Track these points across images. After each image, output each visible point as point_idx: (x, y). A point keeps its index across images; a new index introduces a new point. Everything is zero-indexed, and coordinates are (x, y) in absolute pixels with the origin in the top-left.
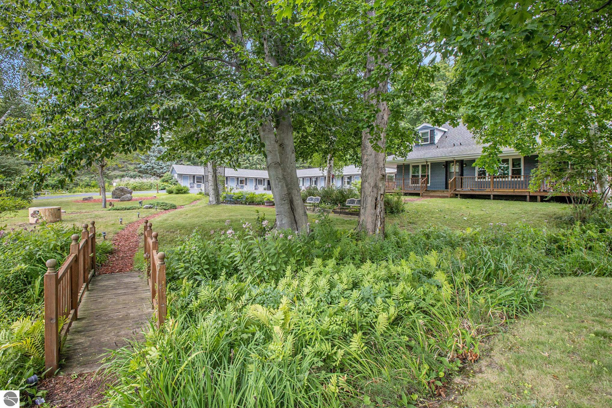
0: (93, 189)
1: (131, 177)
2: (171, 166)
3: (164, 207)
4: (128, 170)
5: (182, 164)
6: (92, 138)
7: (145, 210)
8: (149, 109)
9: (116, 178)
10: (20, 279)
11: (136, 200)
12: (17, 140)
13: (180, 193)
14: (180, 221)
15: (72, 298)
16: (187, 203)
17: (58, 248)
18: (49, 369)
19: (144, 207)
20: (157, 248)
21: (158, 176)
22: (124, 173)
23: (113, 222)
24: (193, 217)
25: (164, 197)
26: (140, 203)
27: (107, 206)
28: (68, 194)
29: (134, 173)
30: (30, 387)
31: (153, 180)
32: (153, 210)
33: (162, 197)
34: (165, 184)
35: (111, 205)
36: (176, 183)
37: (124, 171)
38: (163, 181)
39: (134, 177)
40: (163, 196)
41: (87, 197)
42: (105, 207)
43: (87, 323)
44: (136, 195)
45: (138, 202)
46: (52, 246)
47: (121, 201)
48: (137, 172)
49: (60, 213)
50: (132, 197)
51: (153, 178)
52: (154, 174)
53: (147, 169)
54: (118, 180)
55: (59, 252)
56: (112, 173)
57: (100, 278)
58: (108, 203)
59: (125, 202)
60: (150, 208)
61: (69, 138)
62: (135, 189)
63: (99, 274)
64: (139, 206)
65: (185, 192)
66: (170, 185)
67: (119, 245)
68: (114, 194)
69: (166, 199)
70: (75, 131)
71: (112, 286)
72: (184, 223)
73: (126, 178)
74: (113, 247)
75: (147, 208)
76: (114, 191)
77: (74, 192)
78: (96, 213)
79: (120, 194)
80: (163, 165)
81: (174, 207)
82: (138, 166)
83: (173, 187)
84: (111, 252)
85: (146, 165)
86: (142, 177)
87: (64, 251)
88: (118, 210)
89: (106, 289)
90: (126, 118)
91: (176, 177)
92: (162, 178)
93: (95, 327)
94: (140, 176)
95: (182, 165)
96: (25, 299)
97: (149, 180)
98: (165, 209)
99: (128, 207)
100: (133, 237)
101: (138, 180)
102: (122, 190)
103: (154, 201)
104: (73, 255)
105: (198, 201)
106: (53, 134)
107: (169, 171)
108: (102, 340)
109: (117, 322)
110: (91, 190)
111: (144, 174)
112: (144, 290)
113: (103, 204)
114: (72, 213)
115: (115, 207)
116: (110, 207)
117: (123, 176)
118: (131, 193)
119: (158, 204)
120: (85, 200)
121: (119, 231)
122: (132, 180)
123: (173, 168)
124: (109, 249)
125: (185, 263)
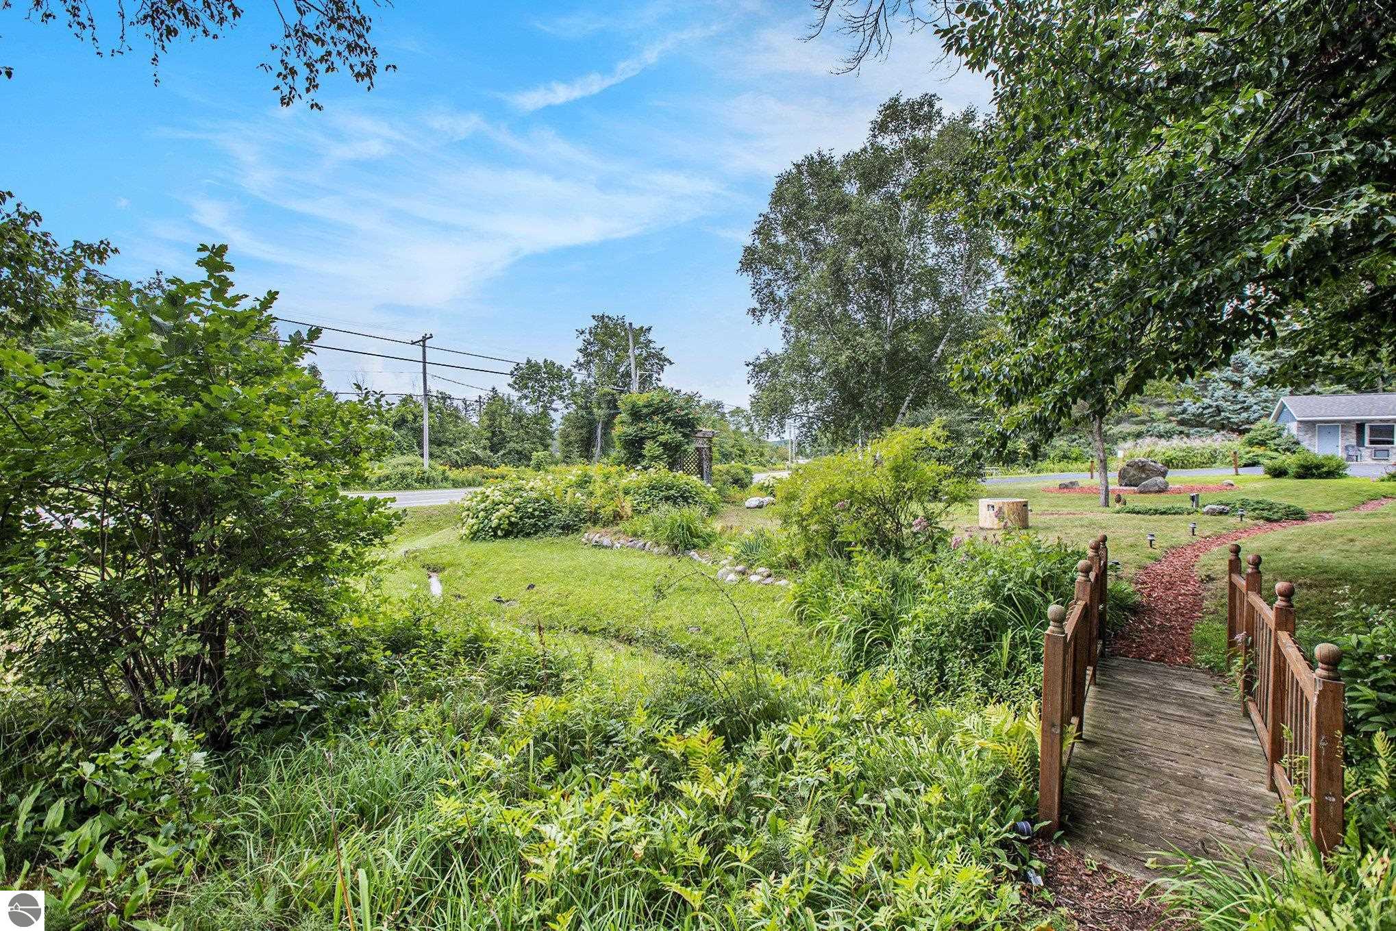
0: (1075, 465)
1: (1160, 436)
2: (1274, 401)
3: (1265, 514)
4: (1153, 420)
5: (1313, 392)
6: (1106, 355)
7: (1208, 517)
8: (1254, 254)
9: (1124, 439)
10: (980, 627)
11: (1179, 492)
12: (984, 375)
13: (1312, 476)
14: (1328, 555)
15: (1074, 692)
16: (1342, 504)
17: (1038, 581)
18: (1046, 823)
19: (1205, 510)
20: (1290, 626)
21: (1233, 431)
22: (1143, 428)
23: (1131, 540)
24: (1377, 549)
25: (1258, 486)
26: (1193, 498)
27: (1112, 502)
28: (1029, 475)
29: (1168, 426)
30: (1020, 840)
31: (1218, 442)
32: (1231, 521)
33: (1250, 486)
34: (1257, 450)
35: (1119, 500)
36: (1294, 448)
37: (1143, 422)
38: (1251, 443)
39: (1168, 435)
40: (1254, 483)
41: (1067, 481)
42: (1107, 504)
43: (1104, 757)
44: (1176, 478)
45: (1187, 497)
46: (1027, 576)
47: (1141, 492)
48: (1174, 424)
49: (1026, 511)
50: (1167, 484)
51: (1217, 436)
52: (1223, 427)
53: (1202, 414)
54: (1130, 444)
55: (1039, 589)
56: (1116, 430)
57: (1115, 663)
58: (1112, 497)
59: (1151, 495)
60: (1221, 513)
61: (1061, 360)
62: (1169, 463)
63: (1113, 655)
64: (1189, 505)
65: (1331, 474)
66: (1274, 454)
67: (1149, 596)
68: (1122, 475)
69: (1266, 492)
70: (1074, 344)
71: (1147, 691)
72: (1347, 564)
73: (1148, 440)
74: (1138, 598)
75: (1212, 513)
76: (1124, 470)
77: (1039, 472)
78: (1090, 516)
79: (1136, 475)
80: (1251, 400)
81: (1298, 516)
82: (1179, 409)
83: (1289, 461)
84: (1136, 610)
85: (1198, 404)
86: (1188, 436)
87: (1046, 590)
88: (1138, 513)
89: (1133, 693)
90: (1188, 291)
91: (1294, 431)
92: (1247, 436)
93: (1121, 773)
94: (1181, 432)
95: (1315, 396)
96: (988, 666)
97: (1209, 441)
98: (1268, 520)
99: (1162, 507)
100: (1186, 582)
101: (1176, 442)
102: (1142, 467)
103: (1227, 496)
104: (1081, 603)
105: (1384, 501)
106: (1036, 358)
107: (1268, 416)
108: (1141, 811)
109: (1172, 783)
110: (1070, 467)
111: (1192, 426)
112: (1236, 729)
113: (1102, 497)
114: (1043, 514)
115: (1130, 506)
116: (1118, 506)
117: (1139, 435)
118: (1164, 474)
119: (1244, 504)
120: (1063, 487)
121: (1149, 562)
122: (1163, 442)
123: (1283, 406)
124: (1130, 602)
125: (1379, 690)
